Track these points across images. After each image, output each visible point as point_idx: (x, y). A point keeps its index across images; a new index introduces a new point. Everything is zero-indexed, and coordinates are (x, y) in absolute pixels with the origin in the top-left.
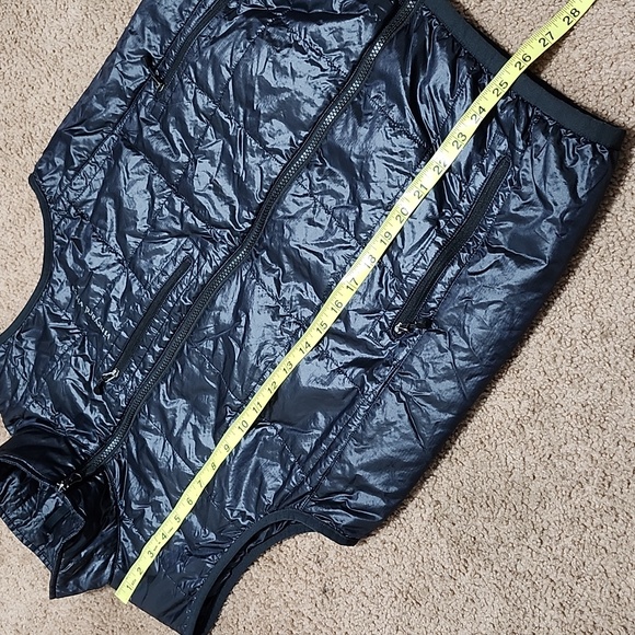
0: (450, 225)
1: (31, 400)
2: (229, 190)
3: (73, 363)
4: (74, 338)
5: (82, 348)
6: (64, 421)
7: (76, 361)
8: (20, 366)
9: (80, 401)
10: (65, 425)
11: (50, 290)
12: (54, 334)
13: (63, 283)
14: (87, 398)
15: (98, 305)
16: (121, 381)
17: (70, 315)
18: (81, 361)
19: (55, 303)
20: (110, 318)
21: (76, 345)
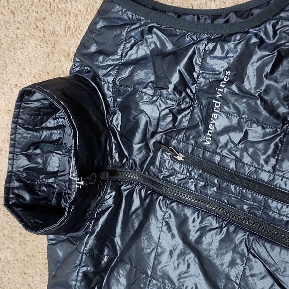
1: (110, 79)
3: (164, 113)
4: (184, 98)
5: (180, 111)
6: (117, 119)
7: (167, 114)
8: (128, 45)
10: (115, 123)
11: (211, 46)
12: (175, 78)
13: (226, 57)
14: (144, 139)
15: (228, 115)
16: (177, 166)
17: (202, 80)
18: (169, 118)
19: (204, 59)
20: (223, 139)
21: (179, 105)
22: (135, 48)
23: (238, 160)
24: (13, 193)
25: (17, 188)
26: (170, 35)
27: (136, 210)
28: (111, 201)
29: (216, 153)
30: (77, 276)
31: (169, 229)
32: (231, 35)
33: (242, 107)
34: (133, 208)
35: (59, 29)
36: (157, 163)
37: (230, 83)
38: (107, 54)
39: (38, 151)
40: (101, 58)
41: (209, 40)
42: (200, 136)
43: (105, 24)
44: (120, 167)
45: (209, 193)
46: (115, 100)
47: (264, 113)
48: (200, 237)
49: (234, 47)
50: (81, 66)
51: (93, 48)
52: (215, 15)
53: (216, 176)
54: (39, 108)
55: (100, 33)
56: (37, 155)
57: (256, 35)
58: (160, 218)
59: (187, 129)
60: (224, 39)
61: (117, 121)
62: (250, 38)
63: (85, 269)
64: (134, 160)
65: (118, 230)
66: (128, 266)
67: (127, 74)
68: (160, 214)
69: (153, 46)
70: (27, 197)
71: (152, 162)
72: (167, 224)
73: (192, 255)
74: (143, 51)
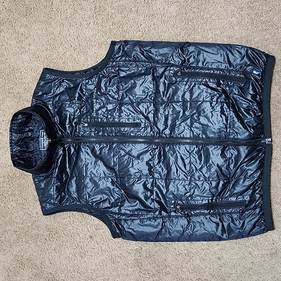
0: (216, 200)
1: (51, 102)
2: (169, 122)
3: (76, 109)
4: (82, 102)
5: (82, 107)
6: (57, 118)
7: (77, 109)
8: (55, 88)
9: (67, 121)
11: (87, 81)
12: (77, 95)
13: (93, 84)
14: (70, 122)
15: (99, 103)
16: (86, 129)
17: (87, 94)
18: (78, 111)
19: (86, 86)
20: (100, 112)
21: (81, 105)
22: (58, 89)
23: (107, 118)
24: (16, 162)
25: (17, 160)
26: (71, 81)
27: (73, 153)
28: (61, 152)
29: (99, 118)
30: (54, 188)
31: (88, 154)
32: (93, 76)
33: (103, 99)
34: (72, 153)
35: (21, 91)
36: (78, 130)
37: (97, 92)
38: (47, 94)
39: (23, 143)
40: (45, 96)
41: (86, 80)
42: (91, 114)
43: (44, 82)
44: (62, 138)
45: (100, 134)
46: (54, 111)
47: (110, 98)
48: (101, 152)
49: (95, 80)
50: (36, 102)
51: (40, 93)
52: (86, 71)
53: (101, 127)
54: (21, 123)
55: (42, 87)
56: (22, 144)
57: (101, 74)
58: (84, 151)
59: (86, 113)
60: (91, 78)
61: (57, 119)
62: (99, 75)
63: (56, 184)
64: (68, 132)
65: (67, 165)
66: (75, 178)
67: (57, 99)
68: (83, 150)
69: (65, 87)
70: (22, 162)
71: (76, 131)
72: (87, 153)
73: (100, 161)
74: (62, 89)
